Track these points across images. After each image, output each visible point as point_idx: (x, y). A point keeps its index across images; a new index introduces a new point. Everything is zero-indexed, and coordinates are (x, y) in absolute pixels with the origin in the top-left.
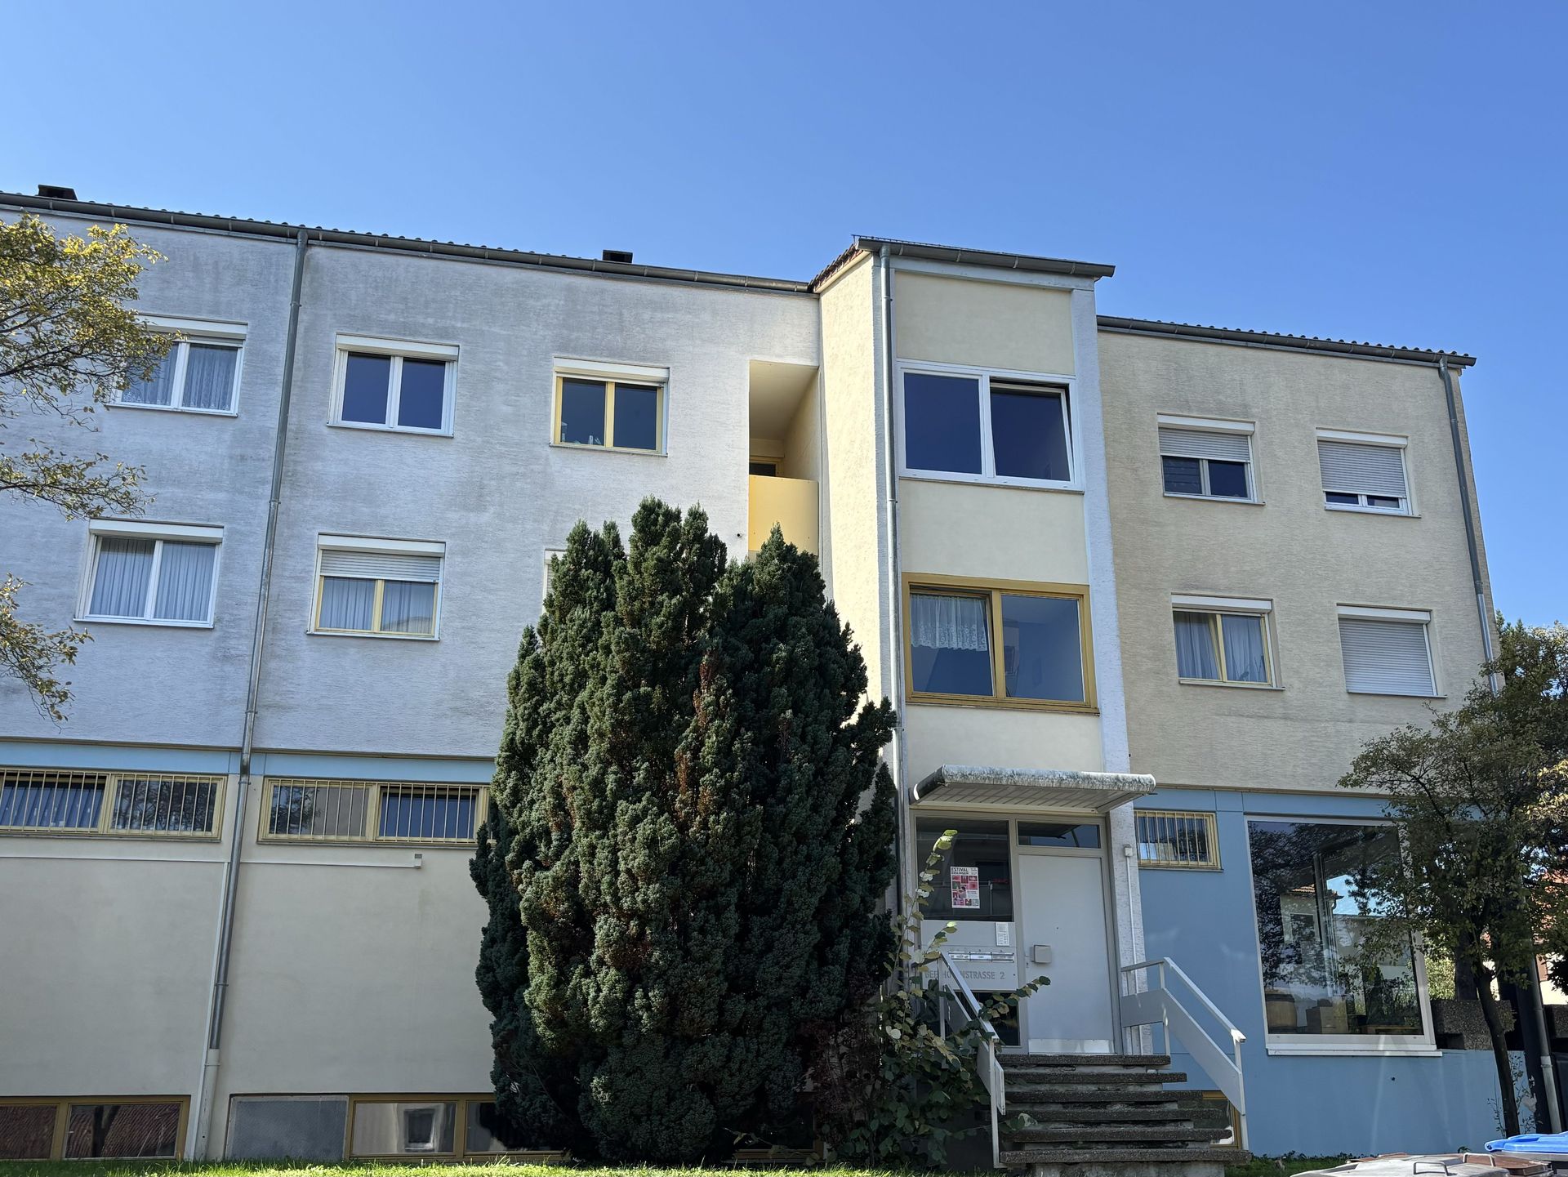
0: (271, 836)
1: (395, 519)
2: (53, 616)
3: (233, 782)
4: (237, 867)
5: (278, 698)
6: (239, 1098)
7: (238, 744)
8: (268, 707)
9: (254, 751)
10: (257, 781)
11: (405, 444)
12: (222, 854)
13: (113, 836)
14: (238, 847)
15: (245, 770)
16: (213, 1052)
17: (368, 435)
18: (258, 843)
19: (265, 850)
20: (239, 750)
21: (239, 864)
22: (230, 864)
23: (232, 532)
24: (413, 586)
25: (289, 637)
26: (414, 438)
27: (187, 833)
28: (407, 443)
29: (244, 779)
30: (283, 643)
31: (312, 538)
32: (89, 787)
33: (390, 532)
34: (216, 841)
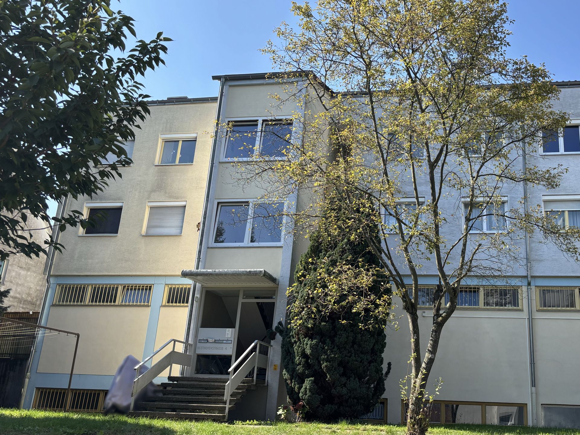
0: (541, 308)
1: (570, 187)
2: (455, 232)
3: (524, 289)
4: (531, 320)
5: (537, 257)
6: (544, 406)
7: (524, 274)
8: (534, 260)
9: (533, 277)
10: (533, 288)
11: (569, 159)
12: (525, 315)
13: (484, 309)
14: (530, 313)
15: (529, 284)
16: (533, 388)
17: (555, 157)
18: (537, 311)
19: (540, 314)
20: (526, 277)
21: (532, 319)
22: (529, 318)
23: (511, 197)
24: (577, 212)
25: (537, 234)
26: (572, 156)
27: (510, 308)
28: (570, 158)
29: (529, 287)
30: (535, 237)
31: (540, 197)
32: (475, 292)
33: (569, 192)
34: (521, 310)
